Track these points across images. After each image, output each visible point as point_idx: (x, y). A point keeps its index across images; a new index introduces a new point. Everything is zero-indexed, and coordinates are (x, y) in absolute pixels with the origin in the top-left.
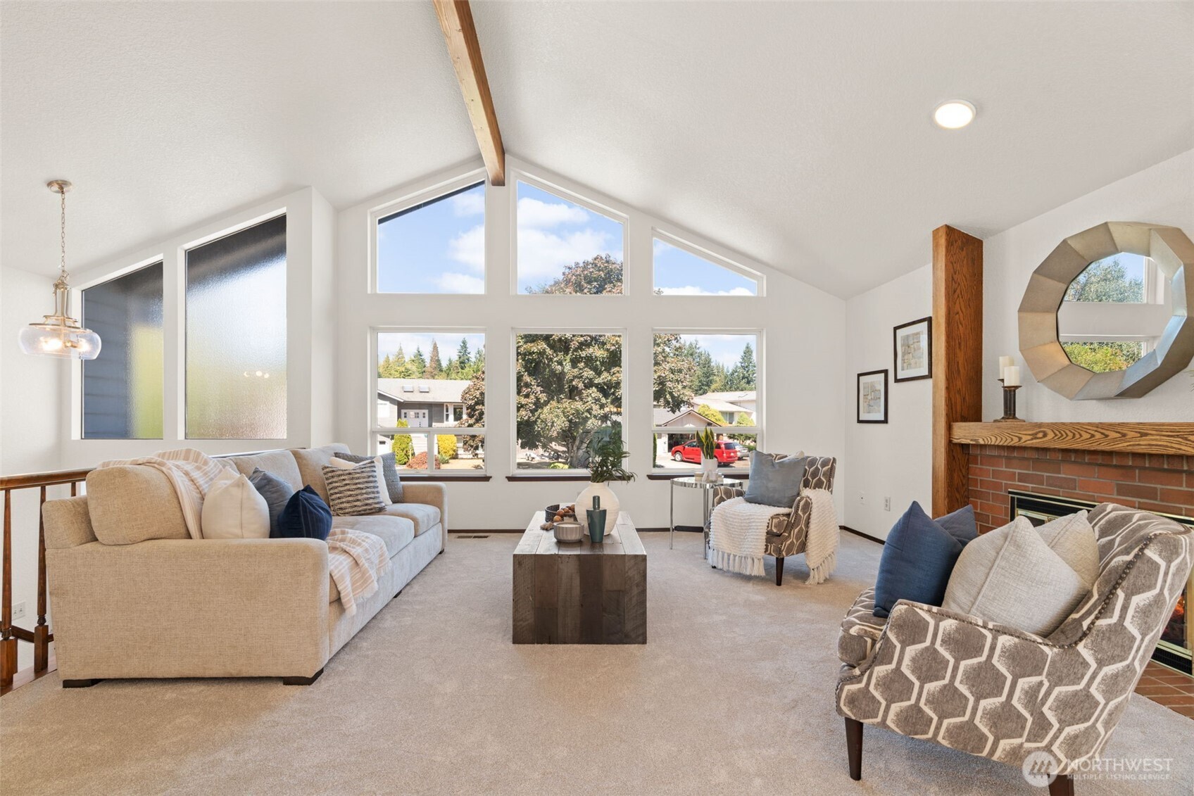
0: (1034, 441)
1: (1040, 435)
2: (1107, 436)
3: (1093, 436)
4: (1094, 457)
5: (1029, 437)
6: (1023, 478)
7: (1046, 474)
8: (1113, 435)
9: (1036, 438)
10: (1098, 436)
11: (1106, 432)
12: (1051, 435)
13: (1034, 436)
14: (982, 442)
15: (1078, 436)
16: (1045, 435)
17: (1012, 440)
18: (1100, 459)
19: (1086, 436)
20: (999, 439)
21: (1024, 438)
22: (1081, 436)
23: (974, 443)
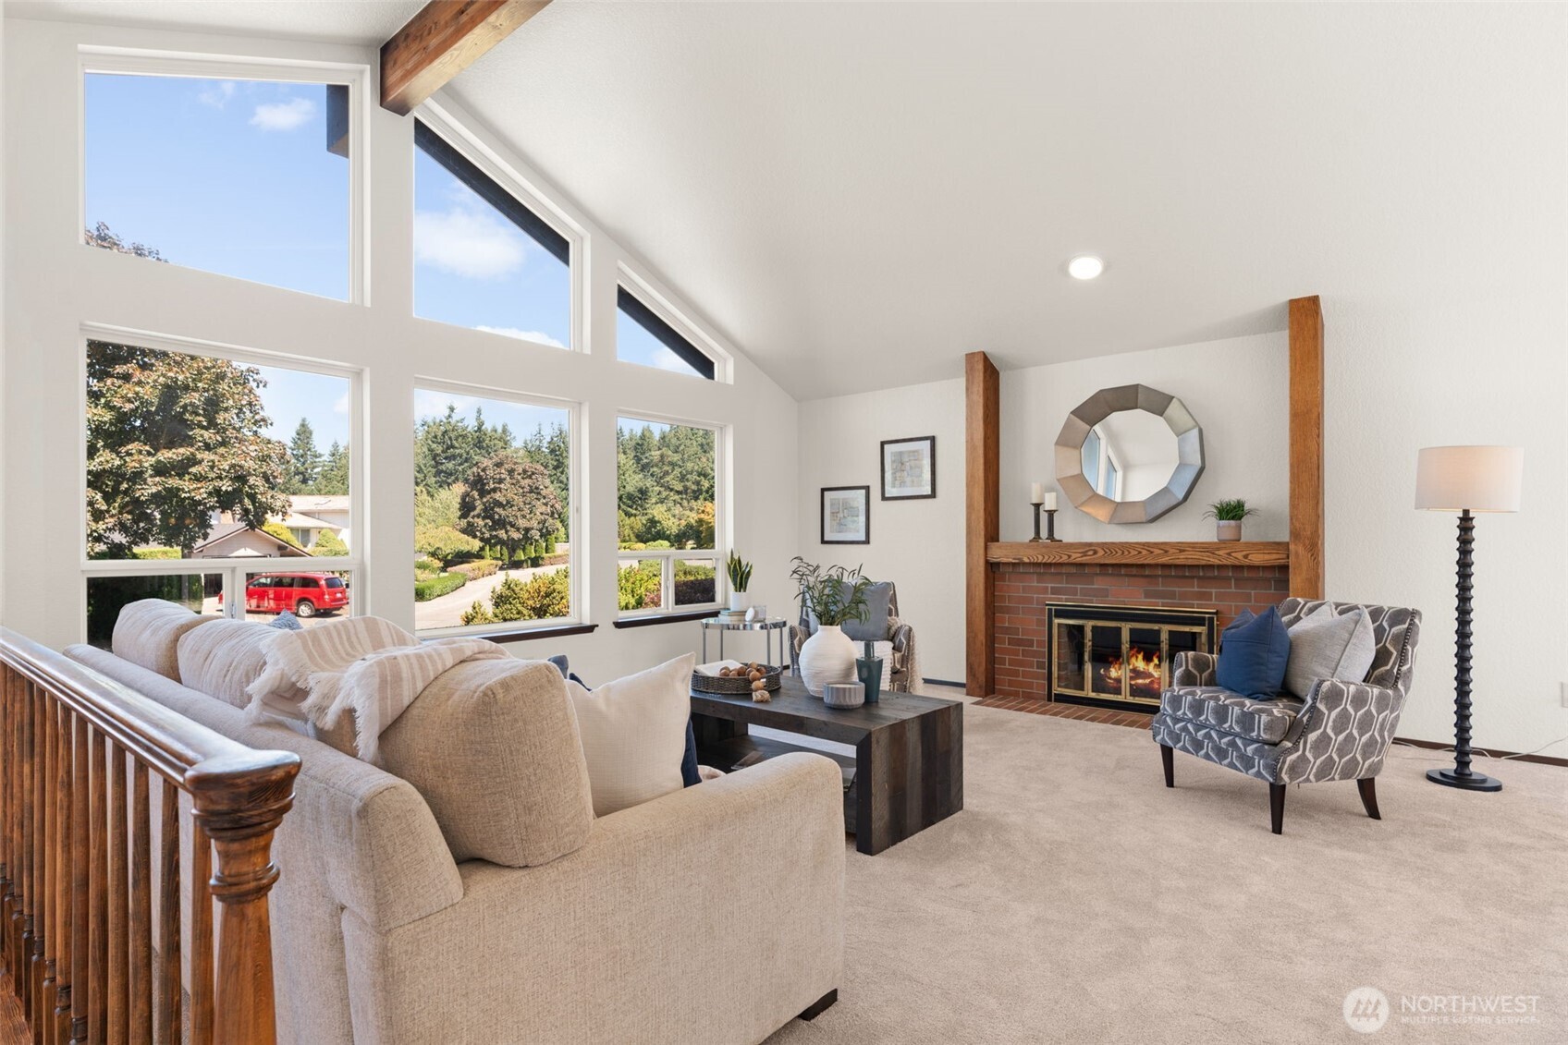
0: (1085, 558)
1: (1091, 553)
2: (1152, 552)
3: (1140, 552)
4: (1129, 569)
5: (1080, 555)
6: (1055, 591)
7: (1079, 586)
8: (1157, 551)
9: (1086, 556)
10: (1144, 552)
11: (1152, 550)
12: (1101, 553)
13: (1085, 554)
14: (1026, 560)
15: (1126, 553)
16: (1095, 552)
17: (1061, 557)
18: (1134, 571)
19: (1133, 553)
20: (1046, 557)
21: (1074, 556)
22: (1130, 553)
23: (1017, 561)
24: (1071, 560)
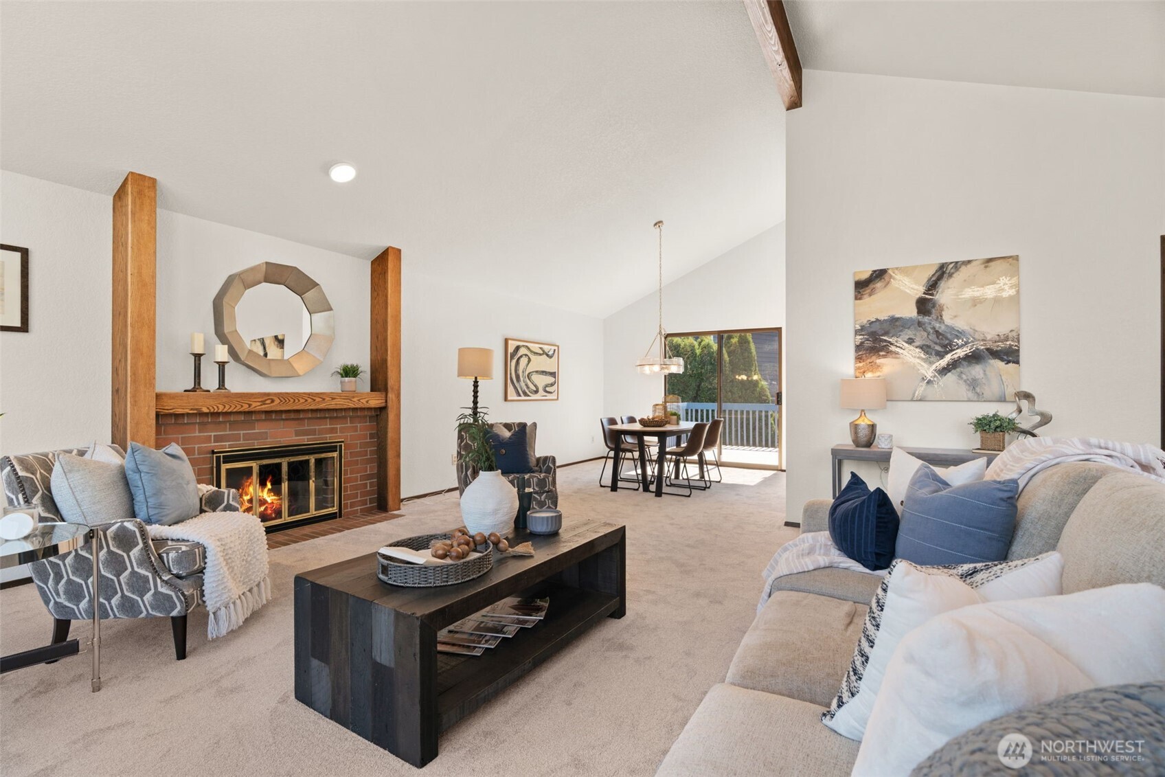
12: (277, 401)
13: (263, 403)
14: (205, 410)
15: (297, 401)
17: (242, 406)
19: (302, 401)
20: (227, 407)
21: (254, 405)
23: (195, 412)
24: (251, 409)
